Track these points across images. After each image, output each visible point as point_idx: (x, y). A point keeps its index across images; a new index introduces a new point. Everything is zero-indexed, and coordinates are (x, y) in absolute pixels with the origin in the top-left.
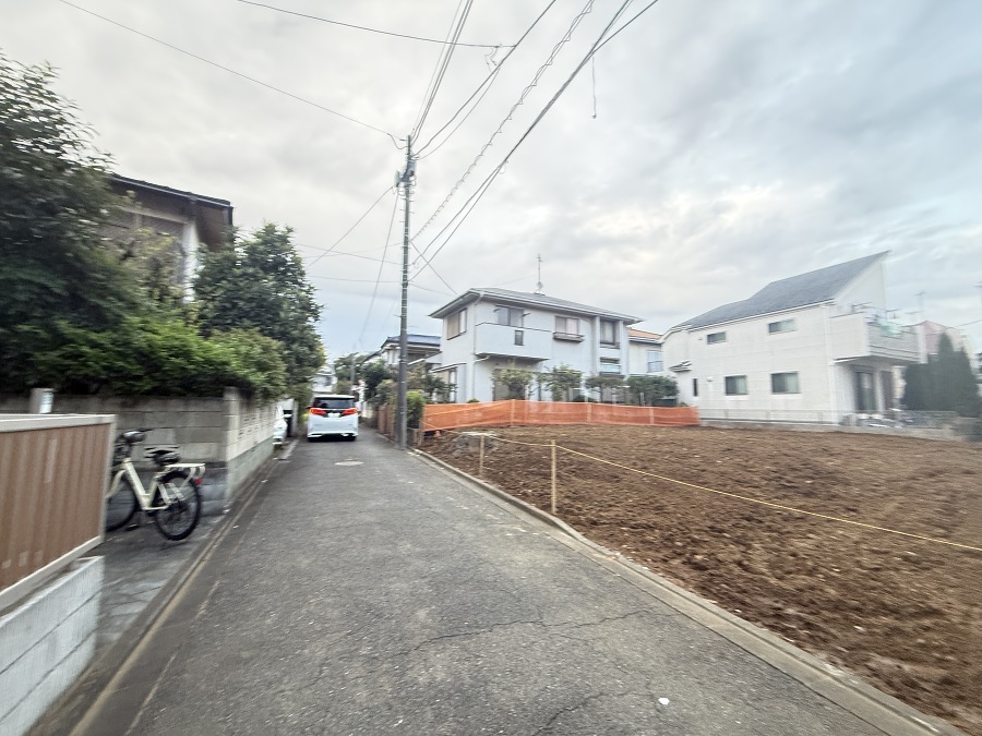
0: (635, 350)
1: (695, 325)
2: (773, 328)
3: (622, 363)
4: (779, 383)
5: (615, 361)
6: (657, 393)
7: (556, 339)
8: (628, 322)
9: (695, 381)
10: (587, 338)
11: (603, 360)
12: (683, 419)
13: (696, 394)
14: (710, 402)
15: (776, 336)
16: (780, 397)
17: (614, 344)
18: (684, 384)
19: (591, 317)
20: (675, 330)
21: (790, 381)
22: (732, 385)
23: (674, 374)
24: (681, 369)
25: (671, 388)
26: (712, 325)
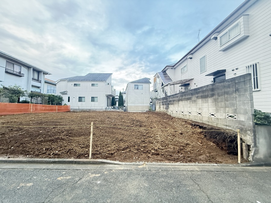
1: (70, 80)
3: (42, 89)
4: (93, 99)
5: (39, 87)
7: (7, 72)
8: (45, 73)
9: (69, 98)
10: (26, 75)
11: (33, 86)
12: (65, 110)
13: (69, 101)
16: (93, 103)
17: (38, 80)
18: (65, 98)
22: (80, 99)
23: (62, 95)
24: (64, 93)
26: (76, 81)
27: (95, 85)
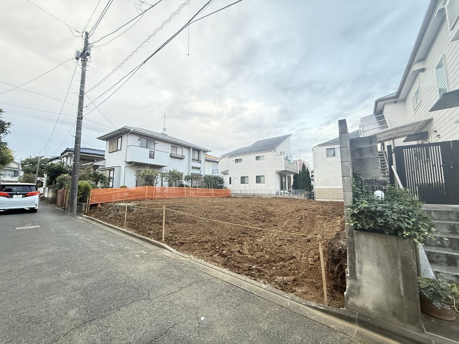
0: (207, 163)
1: (231, 155)
2: (257, 158)
3: (202, 169)
4: (259, 179)
5: (199, 168)
6: (215, 183)
7: (171, 156)
8: (204, 151)
9: (230, 178)
10: (187, 157)
11: (193, 168)
12: (225, 194)
13: (230, 183)
14: (235, 187)
15: (258, 161)
16: (259, 185)
17: (199, 161)
18: (226, 179)
19: (189, 148)
20: (224, 156)
21: (262, 179)
22: (243, 180)
23: (222, 175)
24: (225, 173)
25: (221, 181)
26: (237, 155)
27: (260, 158)
